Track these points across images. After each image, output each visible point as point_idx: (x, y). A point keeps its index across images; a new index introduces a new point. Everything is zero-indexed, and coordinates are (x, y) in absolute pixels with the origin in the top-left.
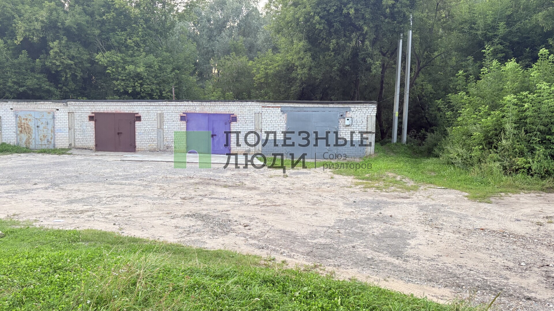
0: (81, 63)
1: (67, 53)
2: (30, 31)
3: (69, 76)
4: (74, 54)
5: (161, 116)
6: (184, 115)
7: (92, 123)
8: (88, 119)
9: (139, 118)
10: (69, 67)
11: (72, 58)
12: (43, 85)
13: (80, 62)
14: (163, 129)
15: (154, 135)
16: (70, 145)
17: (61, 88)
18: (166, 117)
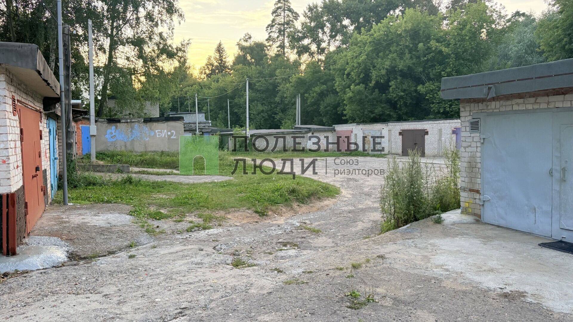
0: (411, 93)
1: (400, 88)
2: (379, 76)
3: (402, 103)
4: (405, 88)
5: (440, 131)
6: (455, 130)
7: (401, 137)
8: (398, 134)
9: (427, 133)
10: (401, 97)
11: (404, 91)
12: (386, 111)
13: (409, 93)
14: (441, 140)
15: (436, 145)
16: (389, 152)
17: (397, 112)
18: (444, 131)
